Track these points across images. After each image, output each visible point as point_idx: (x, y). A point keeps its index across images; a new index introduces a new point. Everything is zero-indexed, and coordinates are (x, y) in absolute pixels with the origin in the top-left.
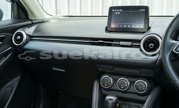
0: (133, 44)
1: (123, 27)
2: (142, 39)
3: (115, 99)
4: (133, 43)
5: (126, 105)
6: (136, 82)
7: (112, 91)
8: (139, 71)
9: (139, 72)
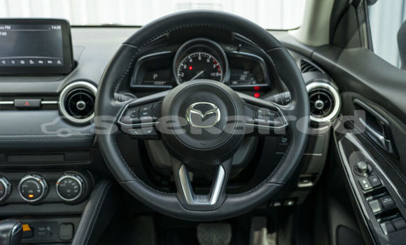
0: (43, 102)
1: (18, 65)
2: (61, 92)
3: (15, 228)
4: (43, 100)
5: (45, 224)
6: (59, 181)
7: (11, 205)
8: (62, 156)
9: (62, 160)
